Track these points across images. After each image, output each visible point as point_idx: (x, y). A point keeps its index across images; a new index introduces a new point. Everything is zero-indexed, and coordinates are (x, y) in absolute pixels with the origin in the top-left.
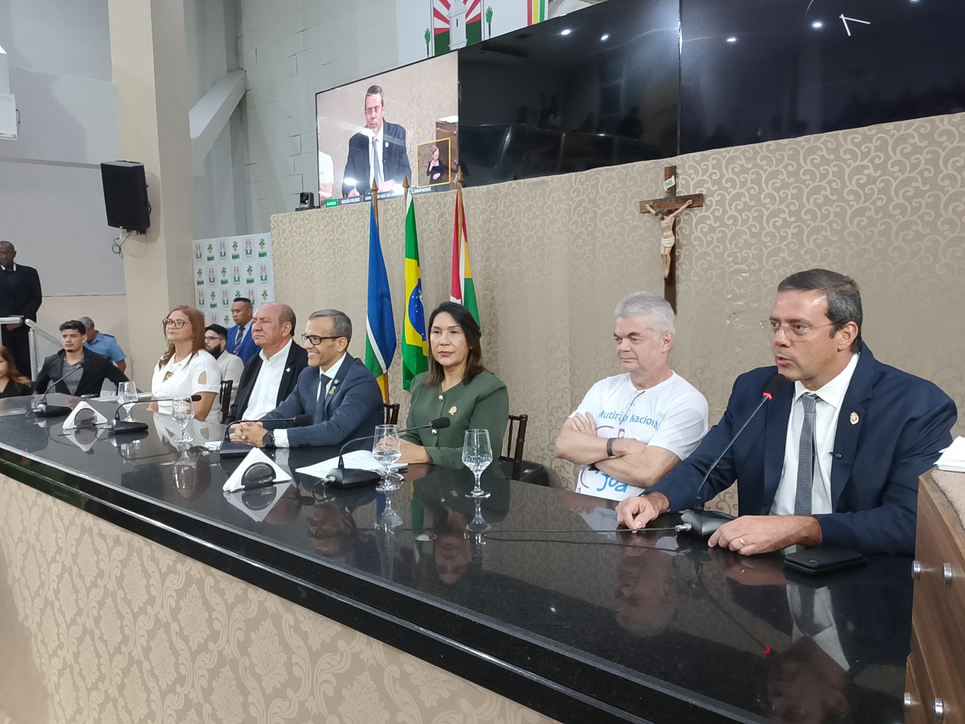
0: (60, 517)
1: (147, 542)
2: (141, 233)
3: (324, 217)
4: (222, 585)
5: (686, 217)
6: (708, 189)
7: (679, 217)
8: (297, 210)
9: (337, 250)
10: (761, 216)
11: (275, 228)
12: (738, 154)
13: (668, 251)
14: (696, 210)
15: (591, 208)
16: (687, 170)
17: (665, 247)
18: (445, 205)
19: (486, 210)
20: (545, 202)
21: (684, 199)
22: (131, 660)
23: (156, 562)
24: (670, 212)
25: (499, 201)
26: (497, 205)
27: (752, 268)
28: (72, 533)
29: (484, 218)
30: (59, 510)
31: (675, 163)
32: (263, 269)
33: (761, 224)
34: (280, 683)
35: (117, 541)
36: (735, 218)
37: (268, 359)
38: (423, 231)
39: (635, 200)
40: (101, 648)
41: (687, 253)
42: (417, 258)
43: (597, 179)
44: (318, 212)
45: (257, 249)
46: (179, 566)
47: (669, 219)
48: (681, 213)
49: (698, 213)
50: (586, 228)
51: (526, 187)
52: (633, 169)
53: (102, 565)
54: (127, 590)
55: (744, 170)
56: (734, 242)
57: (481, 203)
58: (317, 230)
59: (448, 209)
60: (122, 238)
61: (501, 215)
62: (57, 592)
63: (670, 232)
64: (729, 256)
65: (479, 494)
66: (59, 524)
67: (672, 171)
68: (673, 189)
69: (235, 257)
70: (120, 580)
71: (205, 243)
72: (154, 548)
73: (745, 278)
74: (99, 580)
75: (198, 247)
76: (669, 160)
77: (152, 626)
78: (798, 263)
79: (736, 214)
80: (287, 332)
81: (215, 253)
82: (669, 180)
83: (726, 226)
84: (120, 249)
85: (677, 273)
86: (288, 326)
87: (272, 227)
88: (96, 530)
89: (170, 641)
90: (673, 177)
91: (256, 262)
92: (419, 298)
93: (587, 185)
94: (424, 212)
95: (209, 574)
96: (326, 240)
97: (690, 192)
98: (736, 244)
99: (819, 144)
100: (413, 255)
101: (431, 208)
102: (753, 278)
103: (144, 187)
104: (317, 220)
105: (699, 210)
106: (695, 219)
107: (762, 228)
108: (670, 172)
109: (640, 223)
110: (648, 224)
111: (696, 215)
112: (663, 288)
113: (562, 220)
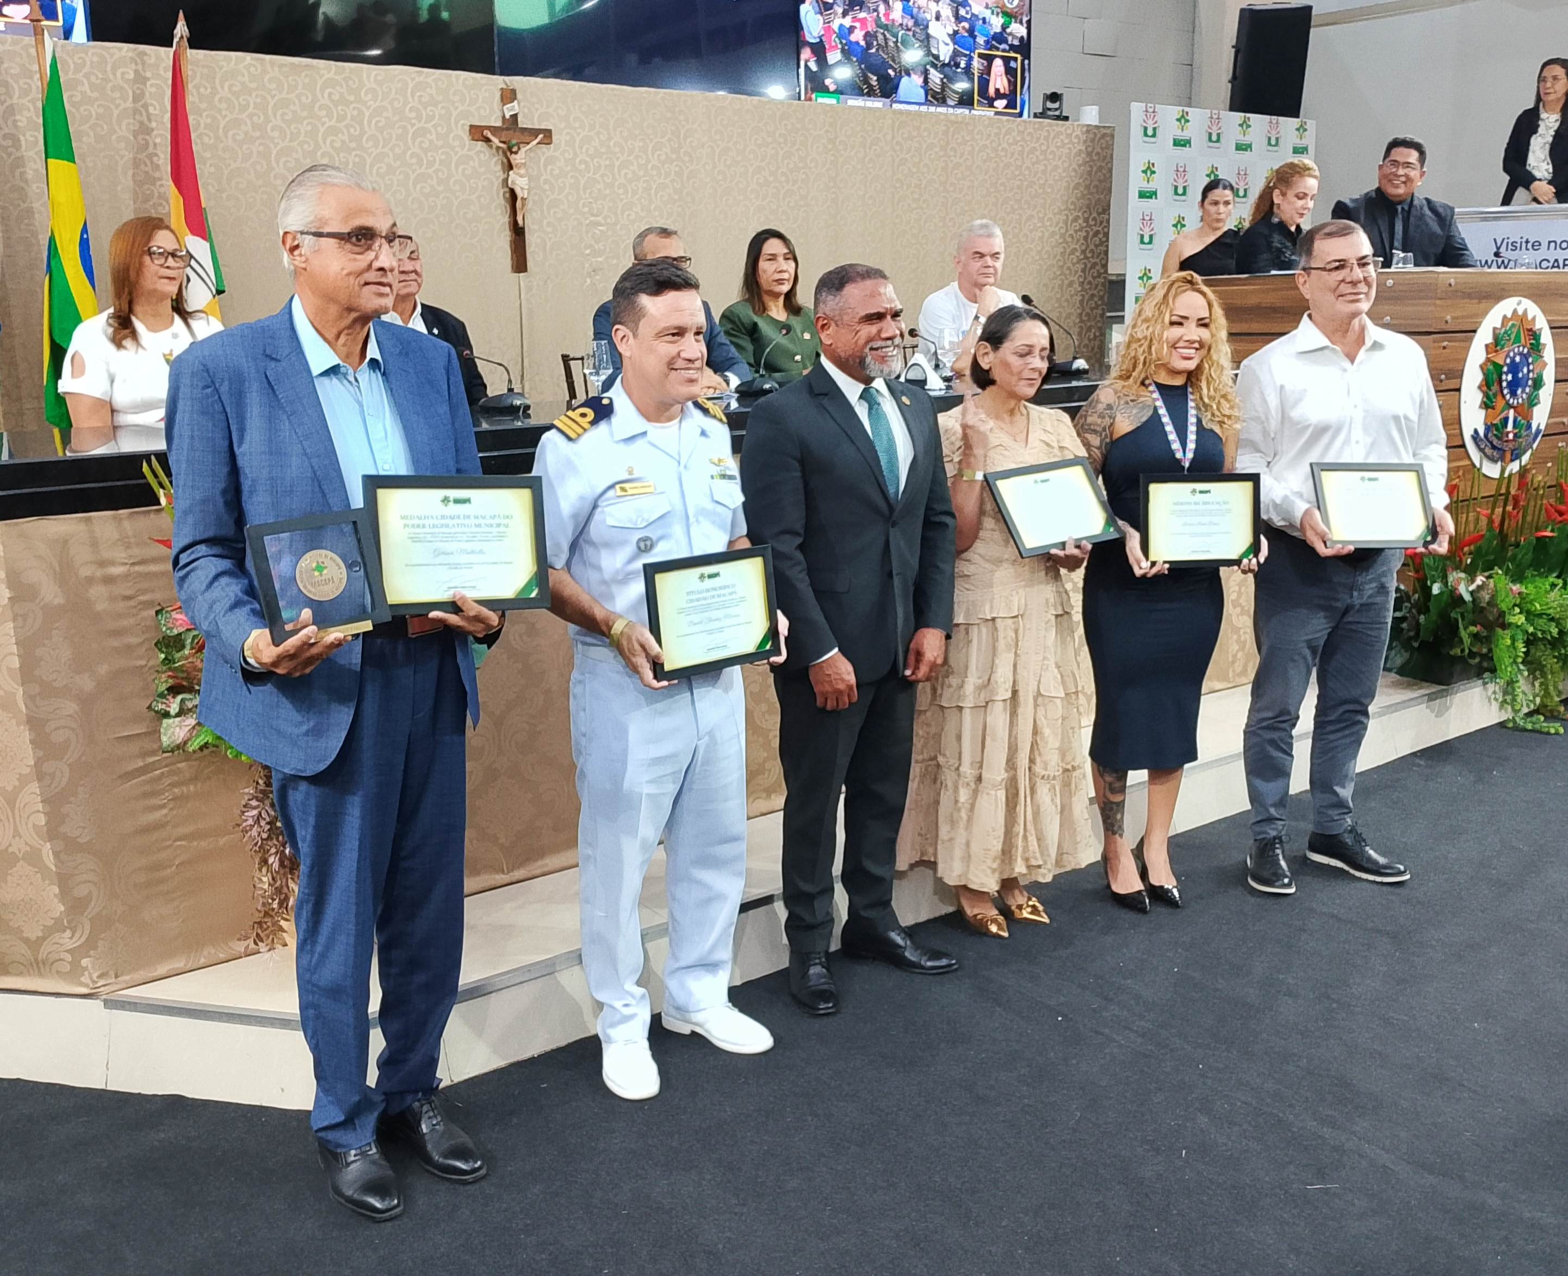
6: (556, 125)
15: (397, 122)
16: (530, 97)
20: (316, 99)
27: (609, 220)
33: (613, 174)
36: (586, 163)
39: (462, 122)
47: (523, 154)
49: (552, 152)
50: (392, 149)
55: (592, 111)
56: (588, 191)
64: (584, 206)
67: (512, 95)
76: (503, 78)
79: (588, 159)
82: (511, 105)
83: (578, 172)
90: (513, 103)
93: (389, 87)
105: (547, 149)
108: (509, 96)
109: (471, 153)
110: (482, 155)
111: (544, 153)
112: (508, 239)
113: (348, 131)
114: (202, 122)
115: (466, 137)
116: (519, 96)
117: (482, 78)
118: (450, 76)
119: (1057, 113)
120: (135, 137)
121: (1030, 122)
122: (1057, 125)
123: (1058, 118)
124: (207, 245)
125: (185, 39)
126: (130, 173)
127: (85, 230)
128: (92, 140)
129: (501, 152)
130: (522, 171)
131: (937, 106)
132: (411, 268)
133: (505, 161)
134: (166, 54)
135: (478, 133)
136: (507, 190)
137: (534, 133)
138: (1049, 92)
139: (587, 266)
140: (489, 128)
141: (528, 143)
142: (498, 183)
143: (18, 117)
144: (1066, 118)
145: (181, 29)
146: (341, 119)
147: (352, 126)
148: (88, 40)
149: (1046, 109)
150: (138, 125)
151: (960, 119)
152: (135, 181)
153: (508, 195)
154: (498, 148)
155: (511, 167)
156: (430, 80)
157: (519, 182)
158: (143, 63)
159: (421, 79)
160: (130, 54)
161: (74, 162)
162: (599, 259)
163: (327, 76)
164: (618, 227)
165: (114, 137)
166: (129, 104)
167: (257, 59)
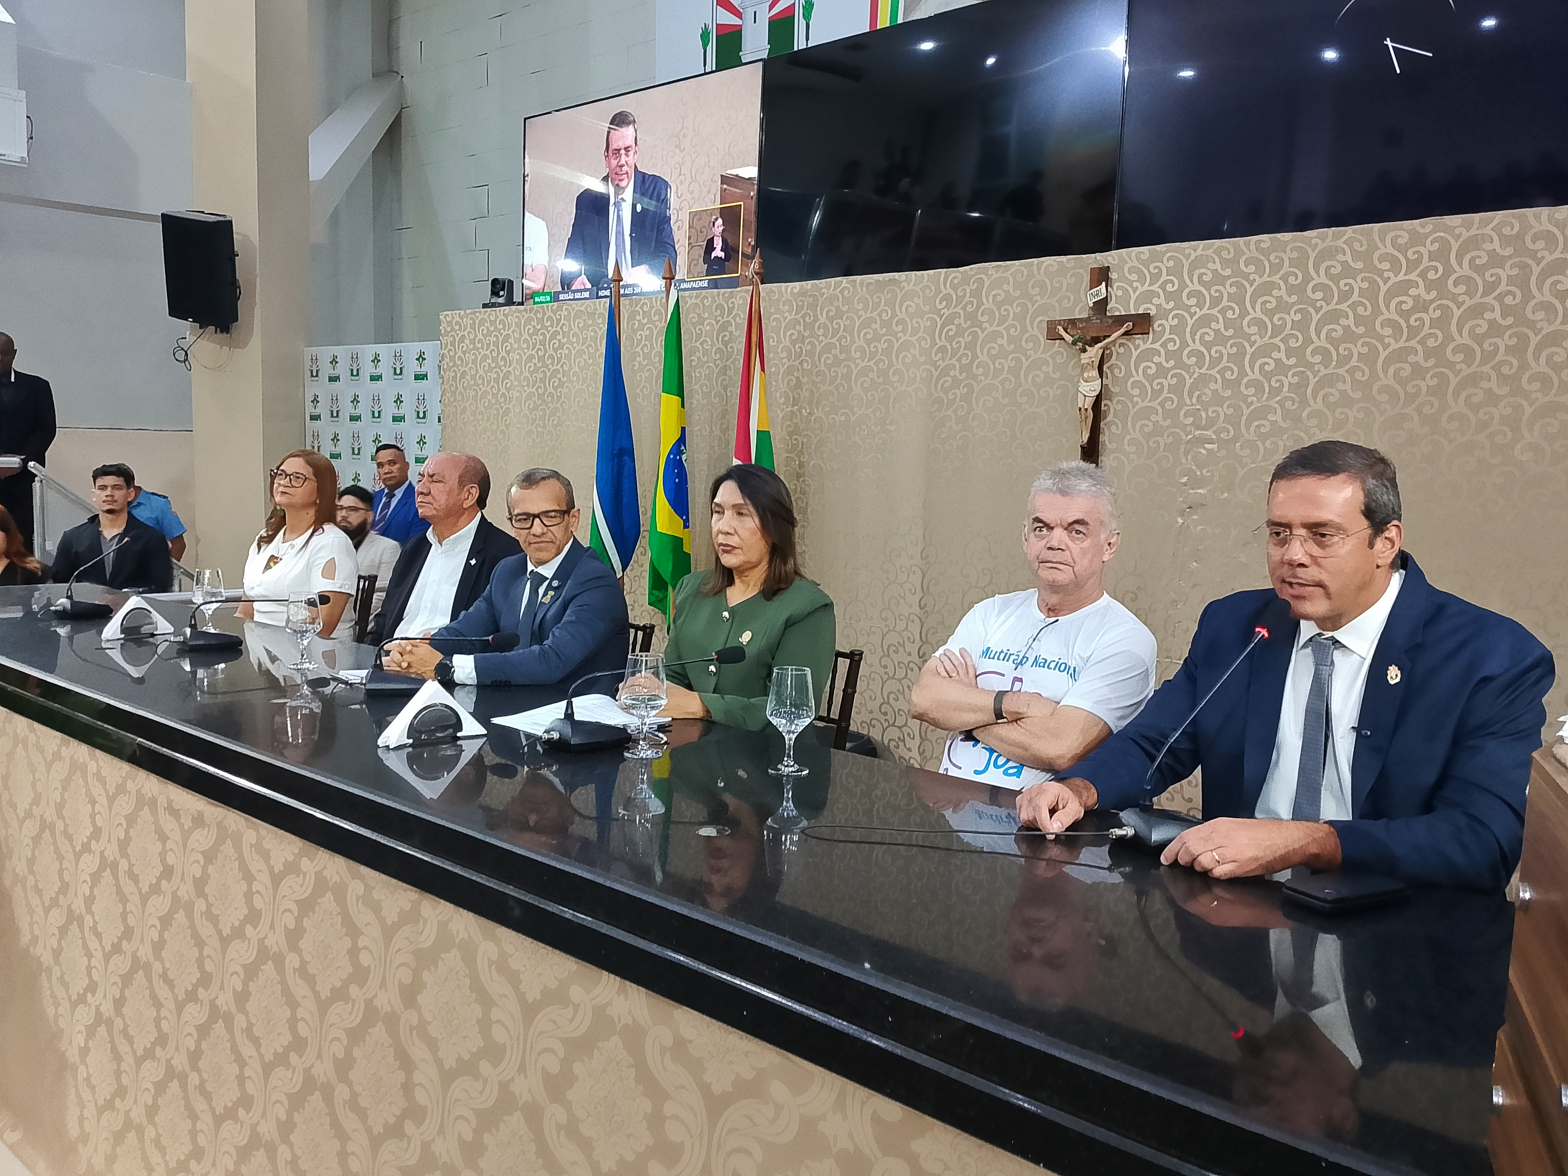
0: (102, 780)
1: (253, 822)
2: (222, 332)
3: (529, 321)
4: (377, 895)
5: (1122, 350)
6: (1158, 306)
7: (1110, 348)
8: (485, 306)
9: (548, 374)
10: (1242, 353)
11: (447, 333)
12: (1209, 252)
13: (1089, 403)
14: (1138, 339)
15: (968, 328)
16: (1127, 275)
17: (1085, 396)
18: (730, 310)
19: (797, 322)
20: (894, 315)
21: (1120, 320)
22: (215, 1012)
23: (265, 855)
24: (1096, 340)
25: (819, 309)
26: (816, 316)
27: (1223, 436)
28: (121, 805)
29: (793, 334)
30: (99, 768)
31: (1108, 262)
32: (421, 399)
33: (1241, 367)
34: (469, 1052)
35: (199, 820)
36: (1199, 355)
37: (440, 543)
38: (693, 351)
39: (1040, 319)
40: (163, 992)
41: (1119, 407)
42: (680, 393)
43: (981, 282)
44: (520, 312)
45: (412, 367)
46: (305, 863)
47: (1094, 352)
48: (1114, 341)
49: (1141, 343)
50: (959, 360)
51: (864, 289)
52: (1039, 269)
53: (171, 860)
54: (211, 899)
55: (1219, 280)
56: (1197, 393)
57: (790, 311)
58: (517, 341)
59: (734, 318)
60: (190, 338)
61: (821, 331)
62: (90, 900)
63: (1095, 373)
64: (1187, 415)
65: (791, 769)
66: (97, 790)
67: (1102, 275)
68: (1101, 305)
69: (375, 378)
70: (200, 884)
71: (326, 352)
72: (263, 832)
73: (1210, 451)
74: (164, 882)
75: (314, 360)
76: (1098, 255)
77: (252, 959)
78: (1297, 432)
79: (1202, 349)
80: (471, 501)
81: (342, 370)
82: (1098, 288)
83: (1186, 367)
84: (186, 354)
85: (1102, 438)
86: (473, 491)
87: (443, 332)
88: (162, 801)
89: (283, 983)
90: (1104, 283)
91: (409, 388)
92: (681, 458)
93: (964, 290)
94: (694, 320)
95: (356, 876)
96: (531, 357)
97: (1129, 310)
98: (1199, 397)
99: (1340, 243)
100: (675, 388)
101: (706, 315)
103: (232, 255)
104: (518, 325)
105: (1143, 339)
106: (1135, 354)
107: (1242, 373)
109: (1046, 356)
111: (1134, 347)
113: (918, 344)
115: (1042, 339)
116: (1113, 275)
117: (1068, 260)
118: (1032, 264)
137: (1125, 320)
141: (1105, 336)
146: (914, 331)
147: (925, 338)
156: (1007, 275)
159: (999, 274)
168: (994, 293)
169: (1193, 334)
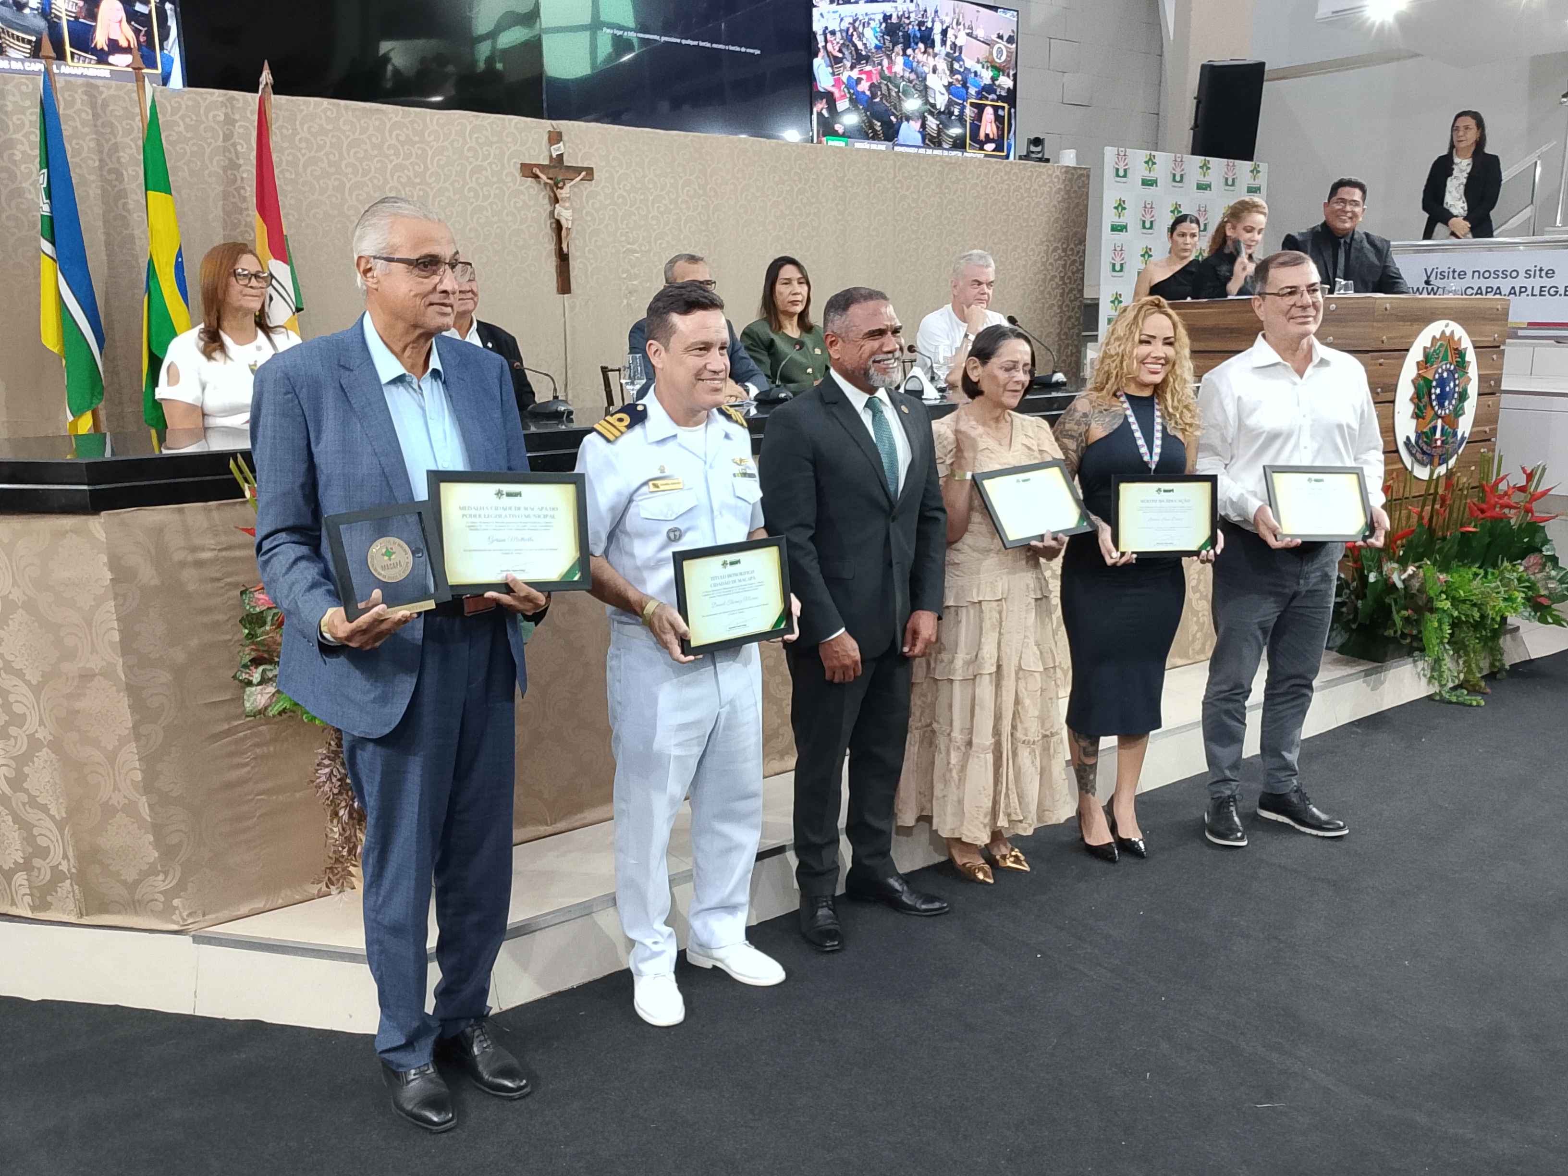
6: (596, 163)
15: (456, 160)
16: (575, 139)
20: (384, 140)
27: (643, 248)
31: (560, 128)
36: (623, 197)
39: (514, 160)
47: (567, 190)
49: (593, 187)
50: (452, 185)
52: (511, 124)
55: (629, 152)
56: (625, 222)
64: (621, 235)
67: (558, 137)
68: (561, 156)
73: (637, 258)
76: (550, 122)
79: (625, 194)
82: (555, 146)
83: (617, 205)
90: (559, 144)
93: (447, 130)
97: (577, 163)
98: (627, 224)
102: (644, 259)
106: (585, 194)
107: (649, 211)
108: (555, 138)
109: (522, 188)
110: (531, 190)
111: (586, 189)
112: (554, 264)
113: (414, 169)
114: (284, 159)
115: (518, 174)
116: (565, 138)
117: (532, 122)
118: (504, 120)
119: (1040, 156)
120: (225, 172)
121: (1016, 163)
122: (1040, 166)
123: (1040, 160)
124: (287, 268)
125: (270, 86)
126: (221, 203)
127: (180, 254)
128: (187, 174)
129: (548, 188)
130: (567, 204)
131: (933, 149)
132: (468, 288)
133: (552, 195)
134: (252, 99)
135: (528, 170)
136: (553, 220)
137: (578, 170)
138: (1032, 137)
139: (624, 288)
140: (538, 166)
141: (572, 180)
142: (545, 214)
143: (121, 154)
144: (1047, 161)
145: (266, 77)
146: (407, 157)
147: (417, 164)
148: (184, 86)
149: (1029, 152)
150: (227, 162)
151: (954, 161)
152: (224, 209)
153: (554, 225)
154: (546, 184)
155: (557, 201)
156: (485, 123)
157: (565, 214)
158: (233, 107)
159: (478, 122)
160: (220, 99)
161: (171, 194)
162: (635, 283)
163: (394, 119)
164: (652, 254)
165: (207, 172)
166: (220, 143)
167: (334, 104)
168: (476, 135)
169: (619, 184)
